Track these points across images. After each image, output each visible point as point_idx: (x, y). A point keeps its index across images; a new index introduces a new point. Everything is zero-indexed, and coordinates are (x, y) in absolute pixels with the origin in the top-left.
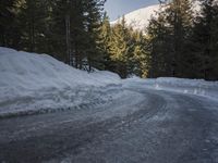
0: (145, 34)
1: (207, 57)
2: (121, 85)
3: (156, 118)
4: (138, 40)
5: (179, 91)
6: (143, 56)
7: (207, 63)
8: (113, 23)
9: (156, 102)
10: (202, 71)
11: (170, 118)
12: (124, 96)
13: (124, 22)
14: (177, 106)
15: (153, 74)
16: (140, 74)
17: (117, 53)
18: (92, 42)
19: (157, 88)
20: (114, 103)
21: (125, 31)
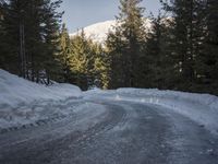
0: (104, 47)
1: (159, 68)
2: (81, 98)
3: (117, 128)
4: (98, 52)
5: (137, 100)
6: (103, 68)
7: (159, 73)
8: (72, 35)
9: (116, 112)
10: (155, 81)
11: (129, 127)
12: (85, 109)
13: (83, 34)
14: (135, 115)
15: (113, 86)
16: (100, 86)
17: (78, 65)
18: (50, 53)
19: (118, 98)
20: (75, 116)
21: (85, 43)
